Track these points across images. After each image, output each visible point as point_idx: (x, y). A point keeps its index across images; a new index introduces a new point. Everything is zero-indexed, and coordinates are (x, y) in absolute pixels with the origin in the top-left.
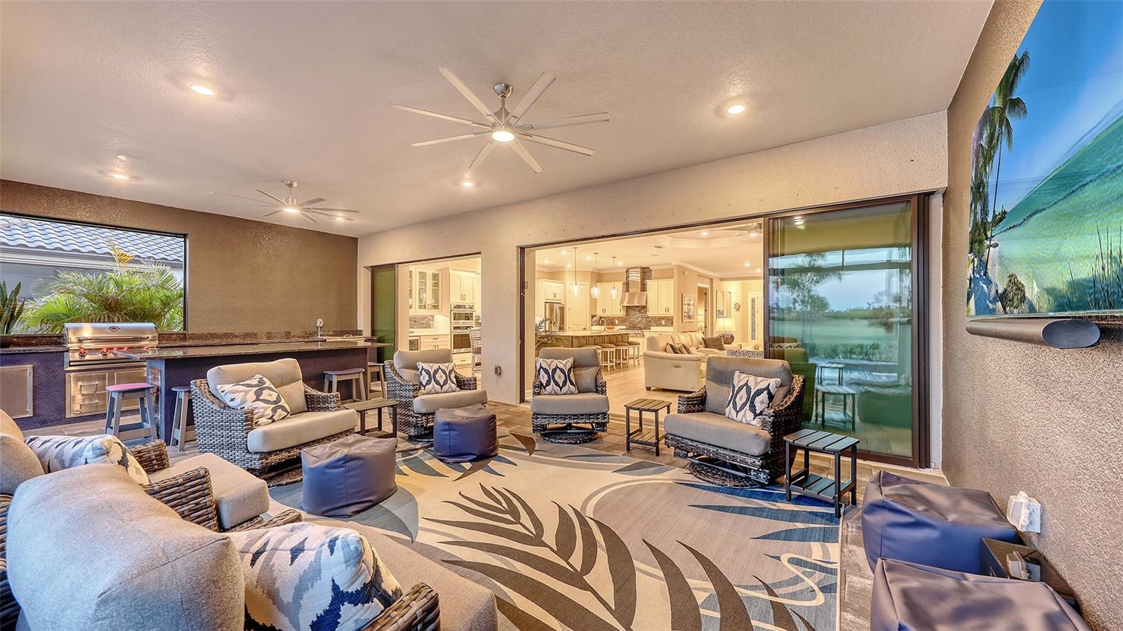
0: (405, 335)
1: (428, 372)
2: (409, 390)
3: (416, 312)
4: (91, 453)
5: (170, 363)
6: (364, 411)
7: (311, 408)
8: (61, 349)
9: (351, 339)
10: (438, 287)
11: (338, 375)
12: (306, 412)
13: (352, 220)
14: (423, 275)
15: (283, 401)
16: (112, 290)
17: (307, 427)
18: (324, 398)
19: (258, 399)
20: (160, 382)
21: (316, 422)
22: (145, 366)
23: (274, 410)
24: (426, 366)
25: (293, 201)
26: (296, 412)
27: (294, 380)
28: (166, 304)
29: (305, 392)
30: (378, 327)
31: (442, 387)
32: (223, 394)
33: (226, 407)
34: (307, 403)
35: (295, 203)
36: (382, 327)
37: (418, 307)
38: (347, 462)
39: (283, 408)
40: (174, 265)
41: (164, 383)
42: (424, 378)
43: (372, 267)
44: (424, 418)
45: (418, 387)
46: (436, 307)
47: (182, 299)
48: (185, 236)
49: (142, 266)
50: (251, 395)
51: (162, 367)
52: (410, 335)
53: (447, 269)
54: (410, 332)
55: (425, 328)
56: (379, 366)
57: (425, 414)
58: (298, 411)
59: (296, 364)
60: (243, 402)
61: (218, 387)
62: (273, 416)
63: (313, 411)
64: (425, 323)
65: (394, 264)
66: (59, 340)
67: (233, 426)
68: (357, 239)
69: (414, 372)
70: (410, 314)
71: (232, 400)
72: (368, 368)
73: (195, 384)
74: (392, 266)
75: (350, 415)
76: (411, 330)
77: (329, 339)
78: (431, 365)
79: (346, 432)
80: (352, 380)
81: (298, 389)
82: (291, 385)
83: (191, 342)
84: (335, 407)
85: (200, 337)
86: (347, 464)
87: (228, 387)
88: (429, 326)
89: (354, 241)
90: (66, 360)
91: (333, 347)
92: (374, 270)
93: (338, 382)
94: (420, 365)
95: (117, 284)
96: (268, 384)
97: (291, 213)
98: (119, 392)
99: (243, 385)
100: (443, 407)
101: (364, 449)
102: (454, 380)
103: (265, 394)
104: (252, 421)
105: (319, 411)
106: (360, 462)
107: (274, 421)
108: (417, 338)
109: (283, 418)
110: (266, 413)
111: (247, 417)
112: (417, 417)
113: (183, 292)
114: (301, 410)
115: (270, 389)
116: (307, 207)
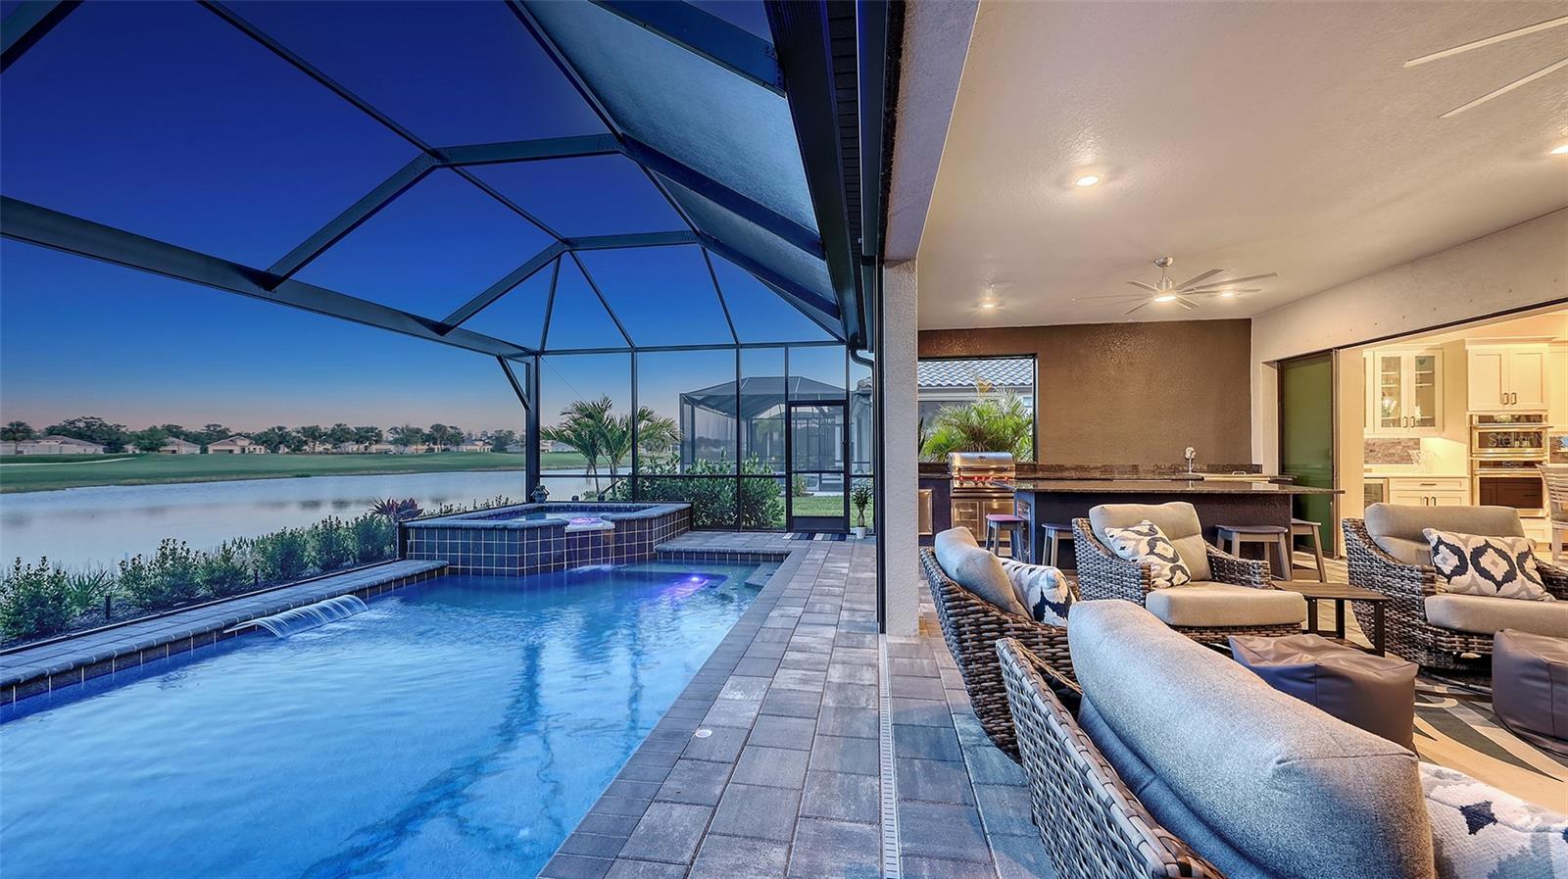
0: (1354, 475)
1: (1456, 551)
2: (1412, 579)
3: (1374, 431)
4: (1046, 583)
5: (1041, 497)
6: (1316, 598)
7: (1219, 577)
8: (948, 477)
9: (1245, 477)
10: (1433, 383)
11: (1241, 533)
12: (1210, 580)
13: (1259, 290)
14: (1391, 364)
15: (1181, 560)
16: (974, 419)
17: (1226, 605)
18: (1243, 566)
19: (1151, 552)
20: (1030, 517)
21: (1239, 600)
22: (1012, 498)
23: (1173, 570)
24: (1449, 537)
25: (1167, 285)
26: (1198, 579)
27: (1192, 534)
28: (1017, 431)
29: (1208, 552)
30: (1295, 459)
31: (1499, 585)
32: (1111, 540)
33: (1114, 556)
34: (1212, 569)
35: (1171, 287)
36: (1303, 459)
37: (1378, 423)
38: (1320, 677)
39: (1181, 568)
40: (1021, 389)
41: (1033, 518)
42: (1447, 562)
43: (1279, 361)
44: (1456, 638)
45: (1430, 578)
46: (1427, 422)
47: (1031, 426)
48: (1034, 356)
49: (996, 394)
50: (1144, 548)
51: (1032, 501)
52: (1366, 475)
53: (1462, 342)
54: (1366, 471)
55: (1397, 462)
56: (1312, 526)
57: (1459, 632)
58: (1199, 578)
59: (1192, 511)
60: (1136, 552)
61: (1107, 530)
62: (1172, 578)
63: (1222, 582)
64: (1402, 453)
65: (1331, 350)
66: (945, 468)
67: (1126, 581)
68: (1250, 320)
69: (1415, 546)
70: (1366, 437)
71: (1123, 548)
72: (1292, 527)
73: (1077, 523)
74: (1326, 355)
75: (1292, 601)
76: (1366, 466)
77: (1208, 477)
78: (1463, 536)
79: (1285, 625)
80: (1263, 543)
81: (1197, 547)
82: (1187, 539)
83: (1040, 475)
84: (1263, 583)
85: (1049, 468)
86: (1318, 680)
87: (1117, 532)
88: (1407, 459)
89: (1247, 322)
90: (952, 488)
91: (1218, 489)
92: (1284, 366)
93: (1241, 543)
94: (1433, 535)
95: (980, 414)
96: (1160, 534)
97: (1165, 302)
98: (998, 522)
99: (1133, 531)
100: (1516, 628)
101: (1343, 663)
102: (1537, 576)
103: (1160, 547)
104: (1150, 580)
105: (1232, 583)
106: (1345, 685)
107: (1172, 585)
108: (1381, 481)
109: (1182, 584)
110: (1164, 572)
111: (1143, 573)
112: (1436, 634)
113: (1032, 418)
114: (1203, 576)
115: (1164, 541)
116: (1189, 288)
